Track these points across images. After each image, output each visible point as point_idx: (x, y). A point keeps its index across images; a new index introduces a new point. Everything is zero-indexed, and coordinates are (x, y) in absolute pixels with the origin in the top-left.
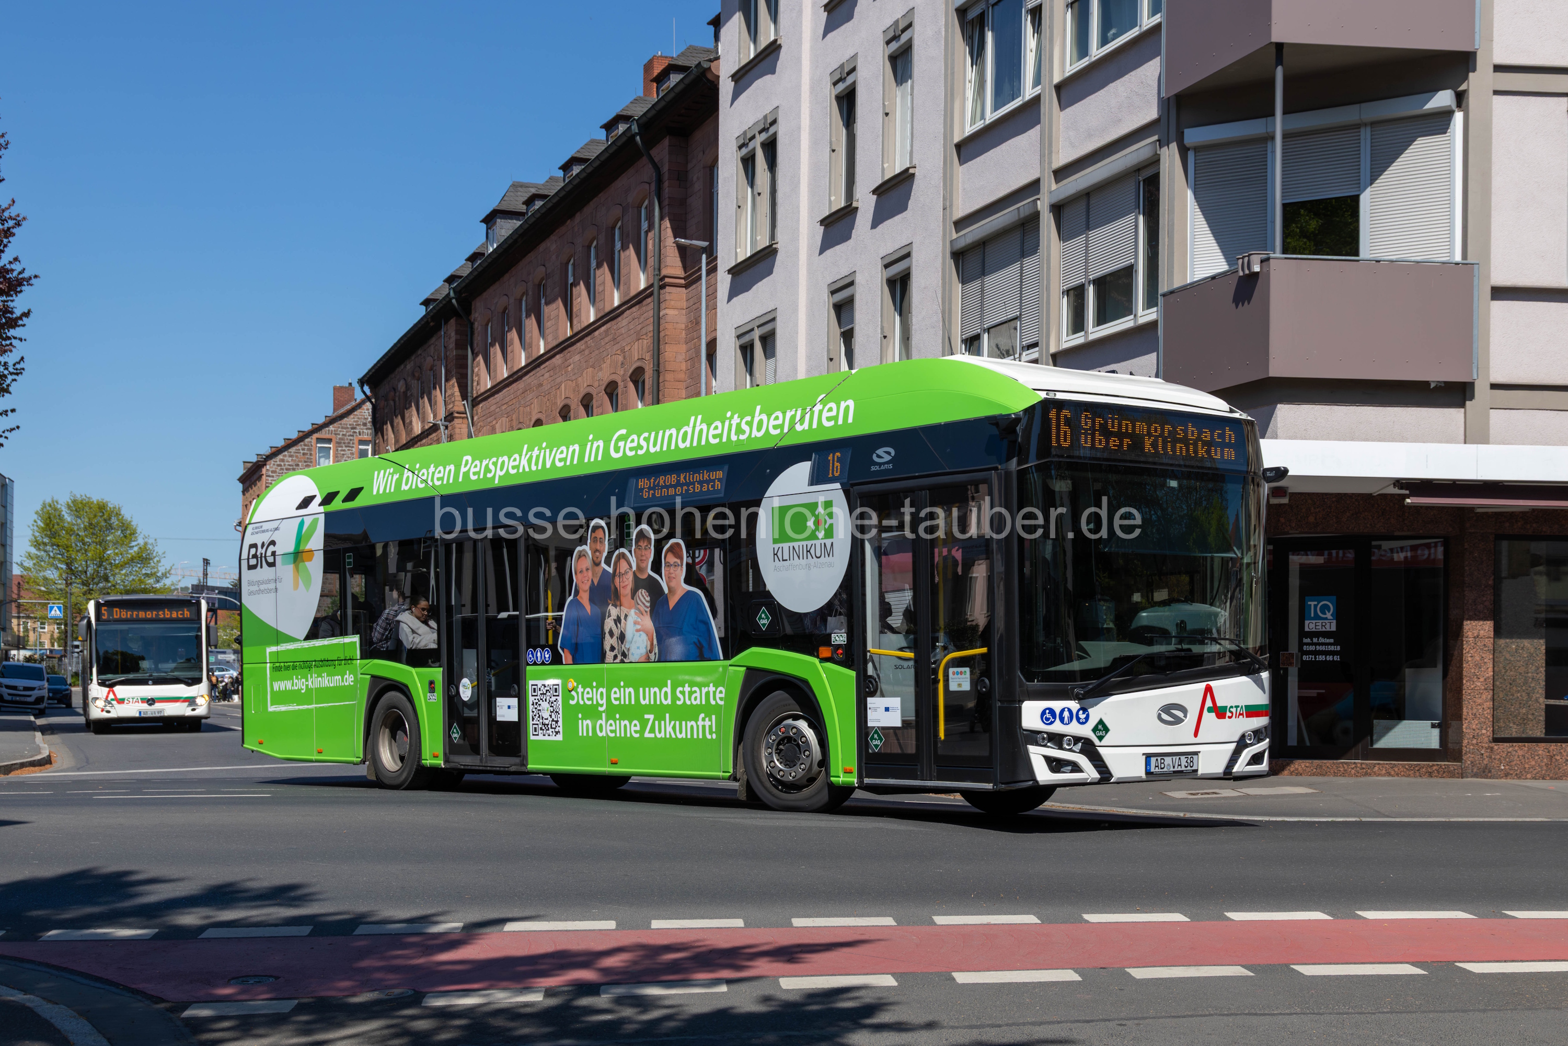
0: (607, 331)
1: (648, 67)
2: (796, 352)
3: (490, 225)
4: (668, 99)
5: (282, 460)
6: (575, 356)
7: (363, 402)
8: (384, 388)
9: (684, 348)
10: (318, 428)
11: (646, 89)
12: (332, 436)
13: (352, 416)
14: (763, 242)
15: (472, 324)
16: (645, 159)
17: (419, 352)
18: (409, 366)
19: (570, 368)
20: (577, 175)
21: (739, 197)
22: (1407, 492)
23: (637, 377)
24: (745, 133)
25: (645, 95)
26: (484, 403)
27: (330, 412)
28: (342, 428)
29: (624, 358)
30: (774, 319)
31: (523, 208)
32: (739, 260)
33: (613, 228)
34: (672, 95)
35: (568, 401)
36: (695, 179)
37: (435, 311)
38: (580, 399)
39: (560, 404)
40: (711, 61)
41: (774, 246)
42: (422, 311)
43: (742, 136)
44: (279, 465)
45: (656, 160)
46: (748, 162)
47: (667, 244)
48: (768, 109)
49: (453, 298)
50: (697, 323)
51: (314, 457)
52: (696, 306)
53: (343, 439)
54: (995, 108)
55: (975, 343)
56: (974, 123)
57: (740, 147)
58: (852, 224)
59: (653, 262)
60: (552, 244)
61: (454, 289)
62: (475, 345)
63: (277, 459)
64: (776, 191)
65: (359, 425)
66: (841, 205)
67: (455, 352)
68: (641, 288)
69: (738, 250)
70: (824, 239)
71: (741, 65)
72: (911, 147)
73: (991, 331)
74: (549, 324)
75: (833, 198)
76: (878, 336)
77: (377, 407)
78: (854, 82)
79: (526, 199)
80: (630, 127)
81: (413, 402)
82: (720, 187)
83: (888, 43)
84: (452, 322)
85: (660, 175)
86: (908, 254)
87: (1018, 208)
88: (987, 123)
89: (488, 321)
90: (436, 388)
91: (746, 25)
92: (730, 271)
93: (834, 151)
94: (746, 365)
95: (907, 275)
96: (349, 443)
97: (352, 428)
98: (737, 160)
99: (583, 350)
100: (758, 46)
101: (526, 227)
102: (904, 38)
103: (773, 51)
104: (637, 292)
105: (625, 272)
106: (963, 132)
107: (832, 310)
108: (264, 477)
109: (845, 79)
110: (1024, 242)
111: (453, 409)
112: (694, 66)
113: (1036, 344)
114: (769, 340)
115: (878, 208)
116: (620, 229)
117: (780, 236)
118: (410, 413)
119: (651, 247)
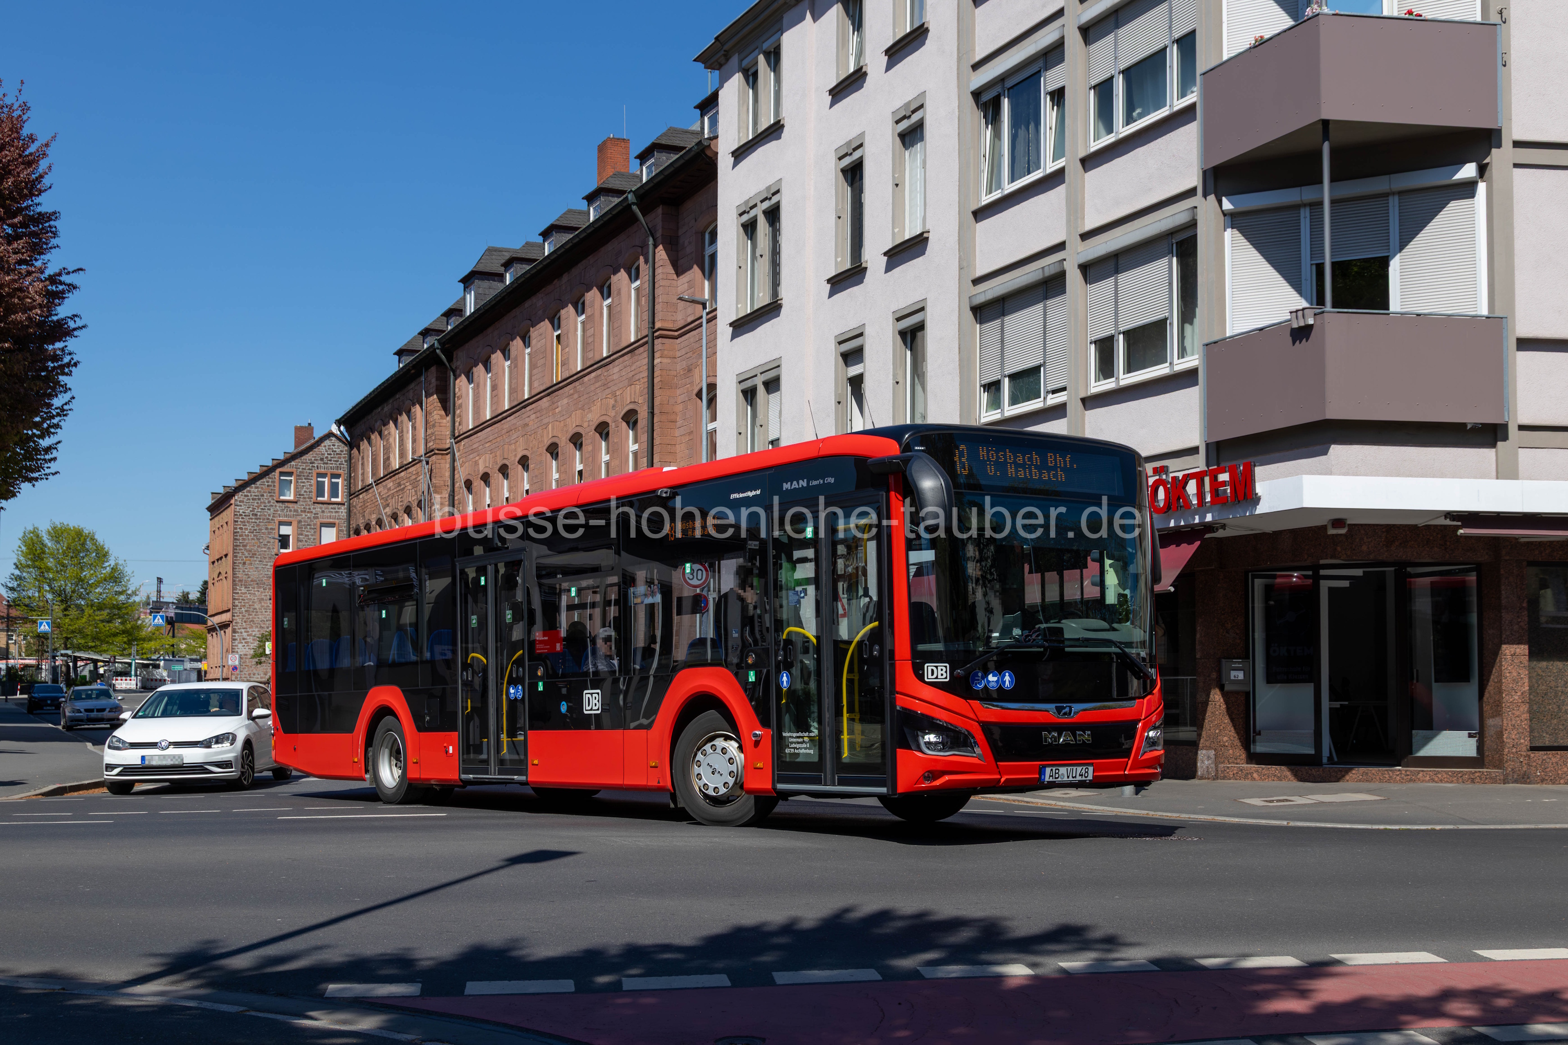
0: (595, 378)
3: (467, 285)
4: (666, 173)
6: (563, 400)
7: (321, 440)
8: (360, 427)
9: (676, 392)
10: (281, 464)
12: (294, 470)
13: (311, 452)
14: (765, 300)
15: (453, 371)
17: (397, 396)
18: (387, 408)
19: (557, 410)
21: (740, 259)
22: (1460, 523)
23: (630, 418)
24: (747, 202)
26: (466, 440)
27: (292, 450)
28: (303, 463)
29: (616, 401)
30: (778, 367)
31: (501, 270)
32: (742, 314)
33: (602, 286)
35: (555, 439)
36: (686, 243)
37: (419, 362)
38: (569, 437)
39: (547, 442)
41: (777, 302)
43: (744, 205)
44: (245, 496)
46: (750, 228)
47: (660, 301)
48: (770, 181)
49: (438, 348)
50: (690, 370)
51: (277, 489)
52: (688, 355)
53: (303, 473)
54: (1013, 179)
55: (993, 387)
56: (990, 193)
57: (741, 215)
58: (862, 282)
59: (646, 316)
60: (538, 301)
61: (438, 340)
62: (457, 390)
63: (245, 491)
64: (779, 253)
65: (317, 460)
66: (848, 266)
67: (435, 396)
68: (632, 340)
69: (739, 306)
70: (830, 296)
71: (742, 143)
72: (923, 214)
73: (1013, 377)
74: (535, 372)
75: (839, 259)
76: (891, 382)
77: (353, 445)
78: (862, 157)
79: (504, 261)
80: (627, 197)
81: (391, 440)
82: (718, 249)
83: (897, 122)
84: (433, 369)
85: (654, 240)
86: (922, 309)
87: (1043, 268)
88: (1006, 192)
89: (471, 368)
90: (415, 428)
91: (745, 108)
92: (731, 325)
93: (839, 217)
94: (749, 408)
95: (921, 327)
96: (308, 476)
97: (311, 463)
98: (737, 226)
99: (572, 395)
100: (759, 126)
101: (514, 286)
102: (915, 118)
103: (775, 130)
104: (629, 343)
105: (616, 325)
106: (979, 200)
107: (840, 358)
108: (233, 506)
109: (851, 154)
110: (1046, 298)
111: (434, 447)
112: (694, 144)
113: (1064, 389)
114: (773, 385)
115: (889, 268)
116: (609, 287)
117: (785, 293)
118: (387, 449)
119: (643, 303)
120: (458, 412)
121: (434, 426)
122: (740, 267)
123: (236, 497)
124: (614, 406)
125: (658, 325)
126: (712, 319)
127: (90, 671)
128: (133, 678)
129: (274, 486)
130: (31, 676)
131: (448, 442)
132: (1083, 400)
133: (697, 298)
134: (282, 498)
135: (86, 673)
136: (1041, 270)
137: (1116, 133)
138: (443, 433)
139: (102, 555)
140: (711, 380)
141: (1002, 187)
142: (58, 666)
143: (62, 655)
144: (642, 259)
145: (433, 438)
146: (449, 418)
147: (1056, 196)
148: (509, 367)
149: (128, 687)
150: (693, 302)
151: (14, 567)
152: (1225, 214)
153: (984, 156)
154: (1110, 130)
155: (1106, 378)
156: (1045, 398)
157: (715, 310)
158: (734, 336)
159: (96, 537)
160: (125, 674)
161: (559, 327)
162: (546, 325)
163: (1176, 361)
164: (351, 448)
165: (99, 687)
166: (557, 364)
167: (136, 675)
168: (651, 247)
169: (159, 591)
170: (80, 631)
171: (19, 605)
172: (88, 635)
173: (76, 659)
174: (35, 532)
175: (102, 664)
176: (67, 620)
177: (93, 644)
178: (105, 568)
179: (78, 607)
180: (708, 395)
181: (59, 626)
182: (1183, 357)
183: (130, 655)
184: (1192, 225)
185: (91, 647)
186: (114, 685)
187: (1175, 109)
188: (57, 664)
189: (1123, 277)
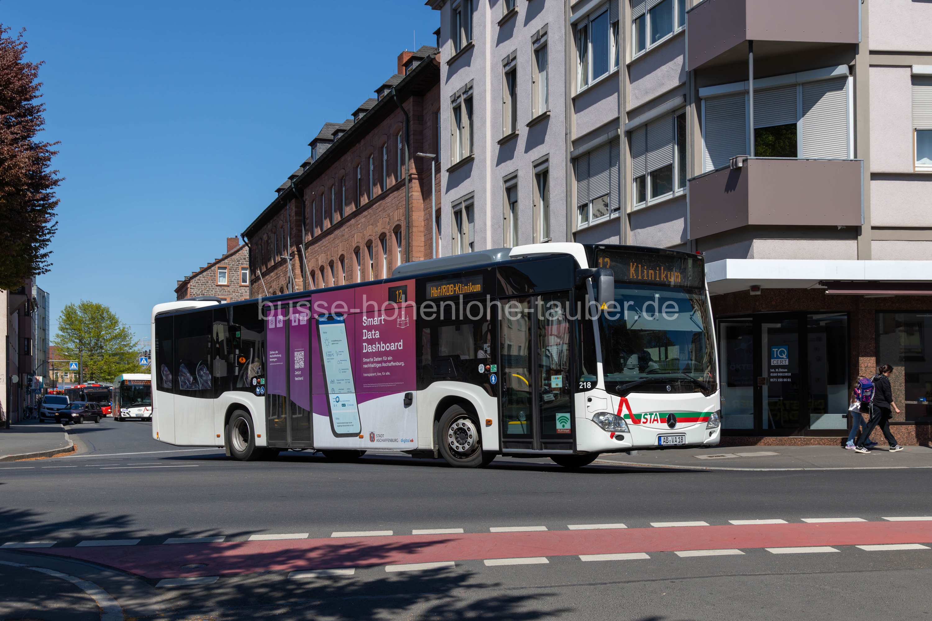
0: (380, 205)
1: (400, 58)
2: (486, 215)
3: (313, 147)
4: (411, 76)
5: (199, 280)
7: (244, 246)
8: (256, 238)
9: (422, 213)
10: (218, 261)
11: (400, 71)
12: (227, 266)
13: (237, 254)
14: (466, 154)
15: (304, 202)
16: (399, 110)
18: (270, 226)
19: (359, 226)
20: (362, 118)
21: (452, 129)
22: (826, 287)
24: (455, 94)
25: (399, 73)
26: (311, 246)
27: (225, 253)
28: (232, 261)
29: (390, 219)
30: (473, 197)
31: (332, 137)
33: (382, 148)
34: (414, 73)
35: (358, 244)
36: (427, 119)
37: (283, 195)
38: (365, 243)
39: (354, 246)
40: (435, 54)
41: (472, 156)
42: (276, 195)
43: (454, 96)
44: (197, 282)
45: (406, 109)
46: (457, 110)
48: (467, 81)
49: (294, 188)
53: (232, 267)
54: (594, 78)
55: (584, 208)
56: (581, 87)
57: (452, 102)
58: (516, 143)
60: (348, 157)
61: (295, 181)
62: (306, 214)
63: (196, 279)
64: (473, 125)
65: (241, 259)
66: (510, 132)
67: (295, 218)
68: (399, 181)
69: (453, 158)
70: (500, 152)
71: (452, 56)
74: (348, 201)
75: (506, 128)
76: (531, 205)
77: (252, 249)
78: (515, 66)
79: (334, 131)
80: (392, 90)
81: (272, 246)
82: (441, 124)
83: (533, 44)
84: (293, 201)
85: (408, 118)
86: (547, 160)
87: (608, 133)
88: (590, 86)
89: (313, 200)
90: (285, 238)
91: (455, 34)
92: (448, 170)
93: (505, 103)
94: (457, 223)
95: (547, 171)
96: (236, 269)
97: (238, 261)
98: (451, 109)
100: (461, 45)
102: (543, 40)
103: (469, 49)
104: (396, 183)
105: (389, 172)
106: (576, 91)
107: (506, 191)
108: (189, 289)
109: (510, 63)
110: (611, 152)
112: (427, 56)
113: (619, 208)
114: (470, 209)
115: (530, 134)
116: (386, 148)
117: (477, 150)
118: (270, 252)
120: (307, 228)
121: (295, 236)
122: (453, 135)
123: (191, 283)
124: (389, 223)
125: (411, 171)
126: (439, 167)
129: (215, 276)
132: (629, 215)
134: (220, 283)
139: (113, 321)
140: (439, 206)
141: (588, 83)
148: (334, 199)
151: (59, 329)
155: (641, 201)
156: (610, 214)
157: (439, 163)
158: (449, 178)
159: (110, 310)
163: (677, 190)
172: (105, 372)
174: (72, 307)
176: (92, 362)
178: (115, 330)
181: (87, 366)
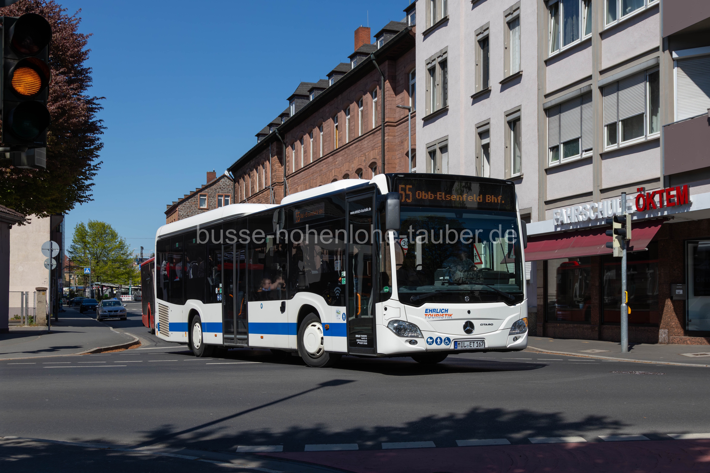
0: (355, 147)
2: (459, 154)
3: (291, 101)
4: (390, 44)
5: (185, 204)
6: (339, 158)
7: (220, 179)
9: (396, 153)
10: (200, 190)
12: (207, 194)
13: (215, 185)
14: (439, 106)
15: (285, 144)
17: (257, 157)
18: (252, 163)
19: (337, 163)
21: (427, 86)
23: (372, 165)
26: (292, 178)
28: (211, 190)
29: (366, 158)
30: (447, 140)
32: (428, 114)
33: (358, 101)
34: (392, 42)
35: (336, 178)
36: (400, 79)
37: (267, 140)
40: (412, 27)
41: (447, 108)
42: (257, 140)
43: (429, 59)
44: (183, 207)
46: (432, 71)
47: (387, 108)
48: (442, 47)
49: (277, 133)
50: (402, 142)
51: (199, 203)
52: (401, 135)
53: (211, 195)
54: (565, 44)
55: (555, 149)
56: (553, 51)
57: (427, 64)
58: (488, 97)
59: (380, 116)
60: (327, 109)
61: (277, 129)
62: (287, 153)
63: (183, 204)
64: (447, 83)
65: (218, 188)
66: (481, 89)
67: (276, 157)
68: (374, 127)
69: (427, 110)
70: (473, 104)
71: (428, 28)
72: (519, 62)
73: (565, 144)
74: (325, 144)
75: (477, 86)
76: (503, 147)
77: (236, 180)
78: (488, 34)
79: (309, 89)
80: (370, 56)
81: (255, 178)
82: (416, 82)
83: (506, 16)
84: (275, 143)
85: (384, 77)
86: (519, 110)
87: (580, 89)
88: (562, 51)
89: (294, 143)
90: (266, 172)
91: (429, 11)
92: (423, 119)
93: (477, 65)
94: (432, 161)
95: (518, 119)
96: (214, 196)
97: (215, 190)
98: (426, 70)
99: (344, 155)
100: (436, 20)
101: (314, 102)
102: (515, 14)
103: (444, 22)
104: (372, 129)
105: (365, 120)
106: (548, 54)
107: (478, 135)
108: (177, 212)
109: (483, 33)
110: (582, 104)
111: (276, 181)
112: (403, 29)
113: (591, 149)
114: (444, 149)
115: (502, 90)
116: (362, 101)
117: (450, 103)
118: (253, 183)
119: (379, 109)
120: (287, 164)
121: (276, 171)
122: (427, 91)
123: (179, 207)
124: (364, 160)
125: (386, 120)
126: (414, 116)
127: (109, 292)
128: (130, 295)
129: (197, 201)
130: (81, 295)
131: (283, 179)
132: (601, 155)
133: (406, 106)
134: (201, 207)
135: (107, 293)
136: (579, 90)
137: (618, 20)
138: (280, 175)
139: (114, 235)
140: (413, 147)
141: (560, 48)
142: (94, 290)
143: (96, 285)
144: (378, 87)
145: (275, 177)
146: (283, 167)
147: (587, 52)
148: (313, 142)
149: (128, 300)
150: (404, 108)
151: (72, 241)
152: (674, 60)
153: (550, 33)
154: (614, 18)
155: (612, 144)
156: (581, 154)
157: (415, 112)
158: (424, 125)
159: (112, 227)
160: (126, 293)
161: (337, 122)
162: (330, 120)
163: (648, 134)
164: (235, 183)
165: (114, 300)
166: (336, 140)
167: (132, 294)
168: (382, 81)
169: (142, 254)
170: (104, 273)
171: (75, 260)
172: (108, 275)
173: (102, 287)
174: (82, 225)
175: (115, 289)
176: (98, 268)
177: (111, 279)
178: (116, 242)
179: (103, 261)
180: (411, 154)
181: (94, 271)
182: (652, 133)
183: (128, 284)
184: (657, 65)
185: (110, 281)
186: (121, 299)
187: (648, 7)
188: (93, 289)
189: (620, 92)
